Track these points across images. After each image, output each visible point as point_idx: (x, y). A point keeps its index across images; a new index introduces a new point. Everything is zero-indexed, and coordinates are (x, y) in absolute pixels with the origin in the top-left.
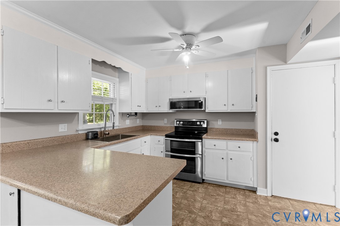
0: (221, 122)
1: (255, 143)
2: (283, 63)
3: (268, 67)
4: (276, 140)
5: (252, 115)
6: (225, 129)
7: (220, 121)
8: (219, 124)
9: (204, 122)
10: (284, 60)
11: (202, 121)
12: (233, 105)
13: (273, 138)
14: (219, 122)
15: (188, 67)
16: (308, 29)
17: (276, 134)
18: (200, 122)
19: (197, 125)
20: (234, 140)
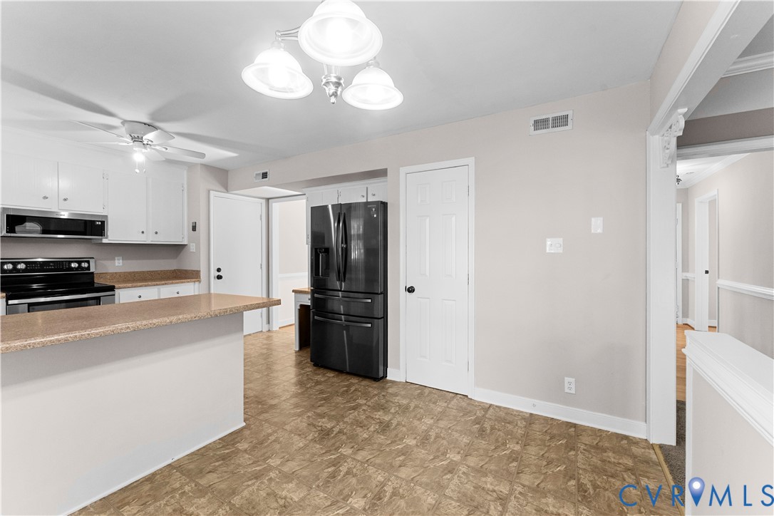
0: (121, 261)
1: (197, 283)
2: (225, 191)
3: (211, 192)
4: (219, 277)
5: (177, 249)
6: (130, 273)
7: (118, 260)
8: (118, 265)
9: (88, 262)
10: (226, 187)
11: (83, 262)
12: (156, 233)
13: (216, 275)
14: (116, 261)
15: (137, 171)
16: (265, 175)
17: (219, 270)
18: (79, 263)
19: (72, 269)
20: (171, 284)
